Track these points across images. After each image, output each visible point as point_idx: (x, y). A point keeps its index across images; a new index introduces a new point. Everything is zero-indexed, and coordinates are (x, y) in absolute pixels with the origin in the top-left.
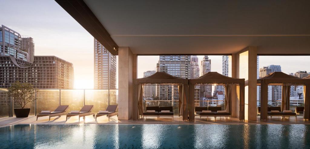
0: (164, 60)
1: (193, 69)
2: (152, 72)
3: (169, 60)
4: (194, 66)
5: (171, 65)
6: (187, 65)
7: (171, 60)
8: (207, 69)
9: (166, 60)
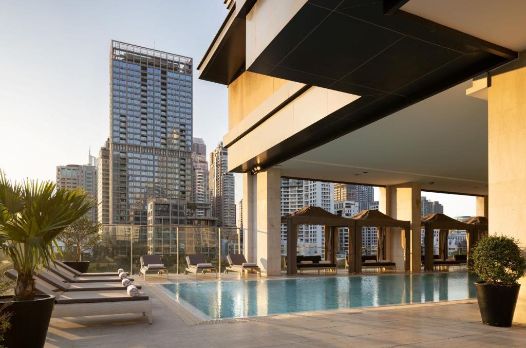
0: (123, 142)
1: (194, 170)
2: (85, 170)
3: (138, 143)
4: (196, 162)
5: (143, 156)
6: (185, 159)
7: (144, 144)
8: (227, 174)
9: (130, 142)
